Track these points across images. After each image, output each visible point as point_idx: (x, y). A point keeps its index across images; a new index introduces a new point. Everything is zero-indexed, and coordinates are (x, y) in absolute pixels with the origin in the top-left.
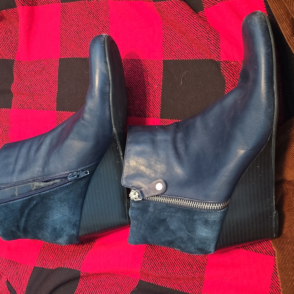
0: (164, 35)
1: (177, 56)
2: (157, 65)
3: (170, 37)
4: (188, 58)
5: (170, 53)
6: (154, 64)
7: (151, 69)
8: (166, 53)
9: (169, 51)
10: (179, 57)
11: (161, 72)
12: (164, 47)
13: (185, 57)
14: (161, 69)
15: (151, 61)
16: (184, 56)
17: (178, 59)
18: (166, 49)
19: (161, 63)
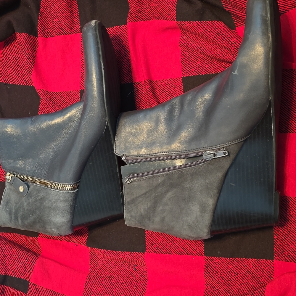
0: (183, 52)
1: (197, 72)
2: (176, 83)
3: (189, 54)
4: (209, 72)
5: (190, 70)
6: (173, 83)
7: (169, 89)
8: (186, 70)
9: (188, 67)
10: (200, 73)
11: (181, 90)
12: (183, 64)
13: (207, 72)
14: (181, 87)
15: (169, 80)
16: (206, 70)
17: (198, 75)
18: (185, 66)
19: (180, 80)
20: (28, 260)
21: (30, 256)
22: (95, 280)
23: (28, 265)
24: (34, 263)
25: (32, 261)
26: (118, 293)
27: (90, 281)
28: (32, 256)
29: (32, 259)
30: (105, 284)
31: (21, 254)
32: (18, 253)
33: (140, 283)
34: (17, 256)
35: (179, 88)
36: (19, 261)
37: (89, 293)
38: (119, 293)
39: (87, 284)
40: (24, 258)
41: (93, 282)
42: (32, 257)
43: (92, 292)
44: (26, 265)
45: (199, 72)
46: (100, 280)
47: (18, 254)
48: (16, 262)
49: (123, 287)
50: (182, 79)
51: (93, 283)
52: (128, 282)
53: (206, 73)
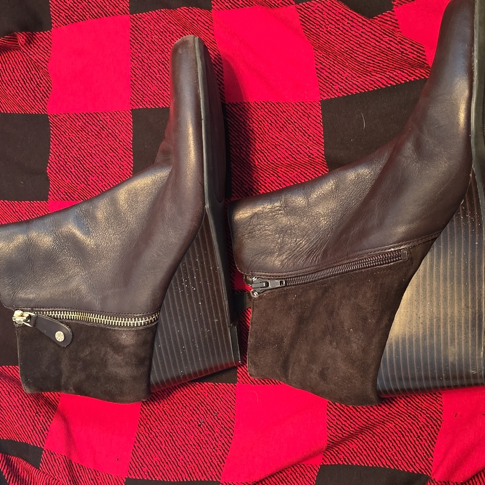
0: (318, 58)
1: (344, 90)
2: (311, 109)
3: (329, 61)
4: (364, 88)
5: (332, 87)
6: (306, 109)
8: (325, 88)
9: (329, 83)
10: (348, 91)
11: (319, 122)
12: (321, 78)
13: (359, 89)
14: (319, 116)
15: (298, 104)
16: (357, 86)
17: (345, 95)
18: (324, 81)
19: (317, 105)
20: (39, 413)
21: (42, 407)
22: (149, 443)
23: (40, 422)
24: (50, 418)
25: (47, 415)
26: (186, 461)
27: (141, 445)
28: (46, 408)
29: (47, 412)
30: (165, 449)
31: (26, 403)
32: (22, 402)
33: (221, 441)
34: (20, 408)
35: (316, 118)
36: (23, 415)
37: (139, 465)
38: (188, 462)
39: (135, 450)
40: (32, 411)
41: (146, 447)
42: (47, 410)
43: (143, 463)
44: (35, 421)
45: (346, 90)
46: (157, 442)
47: (22, 404)
48: (20, 417)
49: (194, 452)
50: (320, 103)
51: (146, 449)
52: (201, 441)
53: (358, 91)
